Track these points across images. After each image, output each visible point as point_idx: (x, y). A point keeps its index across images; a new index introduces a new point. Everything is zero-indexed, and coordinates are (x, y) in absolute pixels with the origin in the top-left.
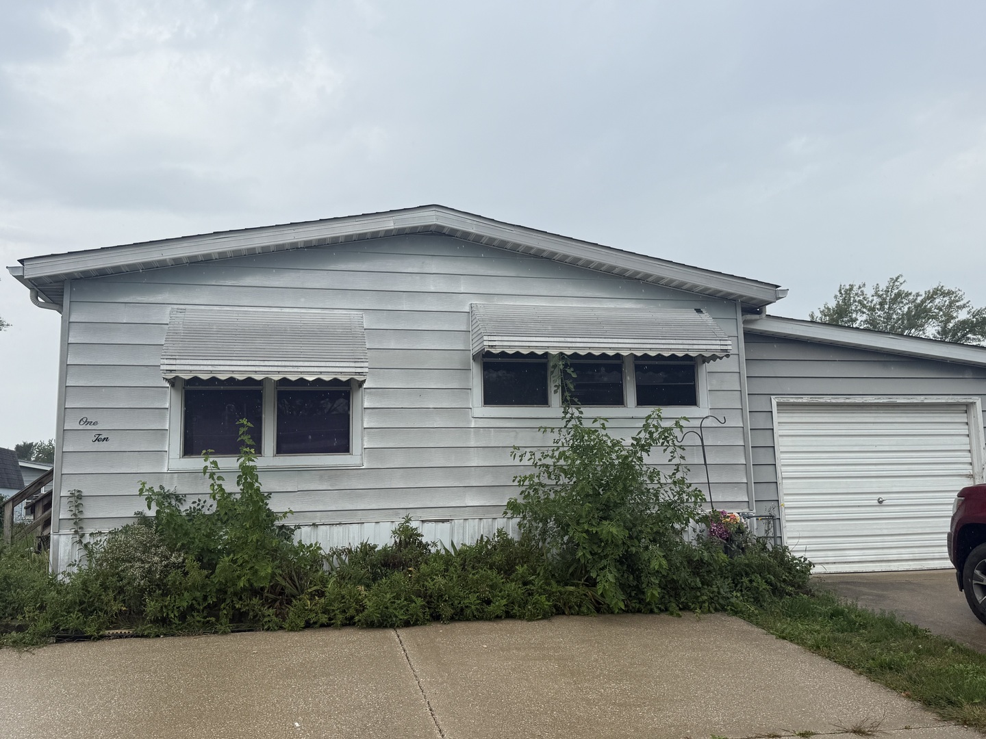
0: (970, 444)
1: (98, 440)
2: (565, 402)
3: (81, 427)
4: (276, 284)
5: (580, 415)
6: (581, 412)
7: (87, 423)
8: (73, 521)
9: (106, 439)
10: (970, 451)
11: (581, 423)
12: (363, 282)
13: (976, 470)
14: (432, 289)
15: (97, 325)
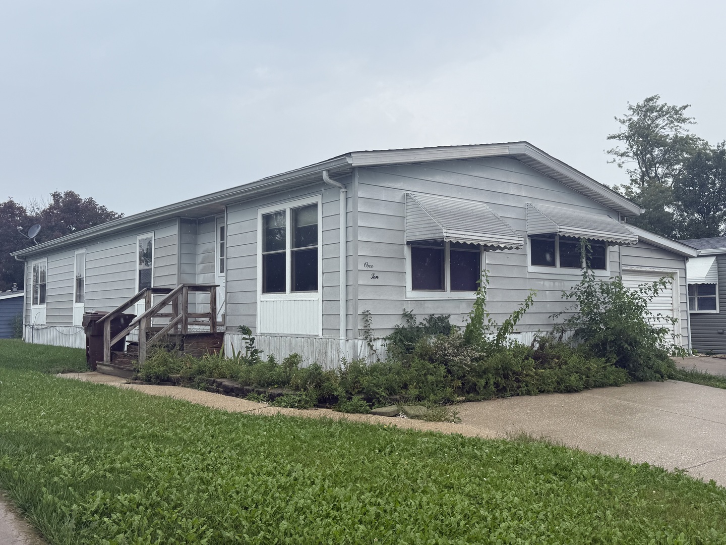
0: (672, 294)
1: (373, 277)
2: (588, 267)
3: (366, 269)
4: (449, 182)
5: (593, 274)
6: (594, 273)
7: (369, 266)
8: (363, 331)
9: (377, 277)
10: (671, 297)
11: (594, 279)
12: (484, 185)
13: (674, 307)
14: (512, 192)
15: (370, 200)
